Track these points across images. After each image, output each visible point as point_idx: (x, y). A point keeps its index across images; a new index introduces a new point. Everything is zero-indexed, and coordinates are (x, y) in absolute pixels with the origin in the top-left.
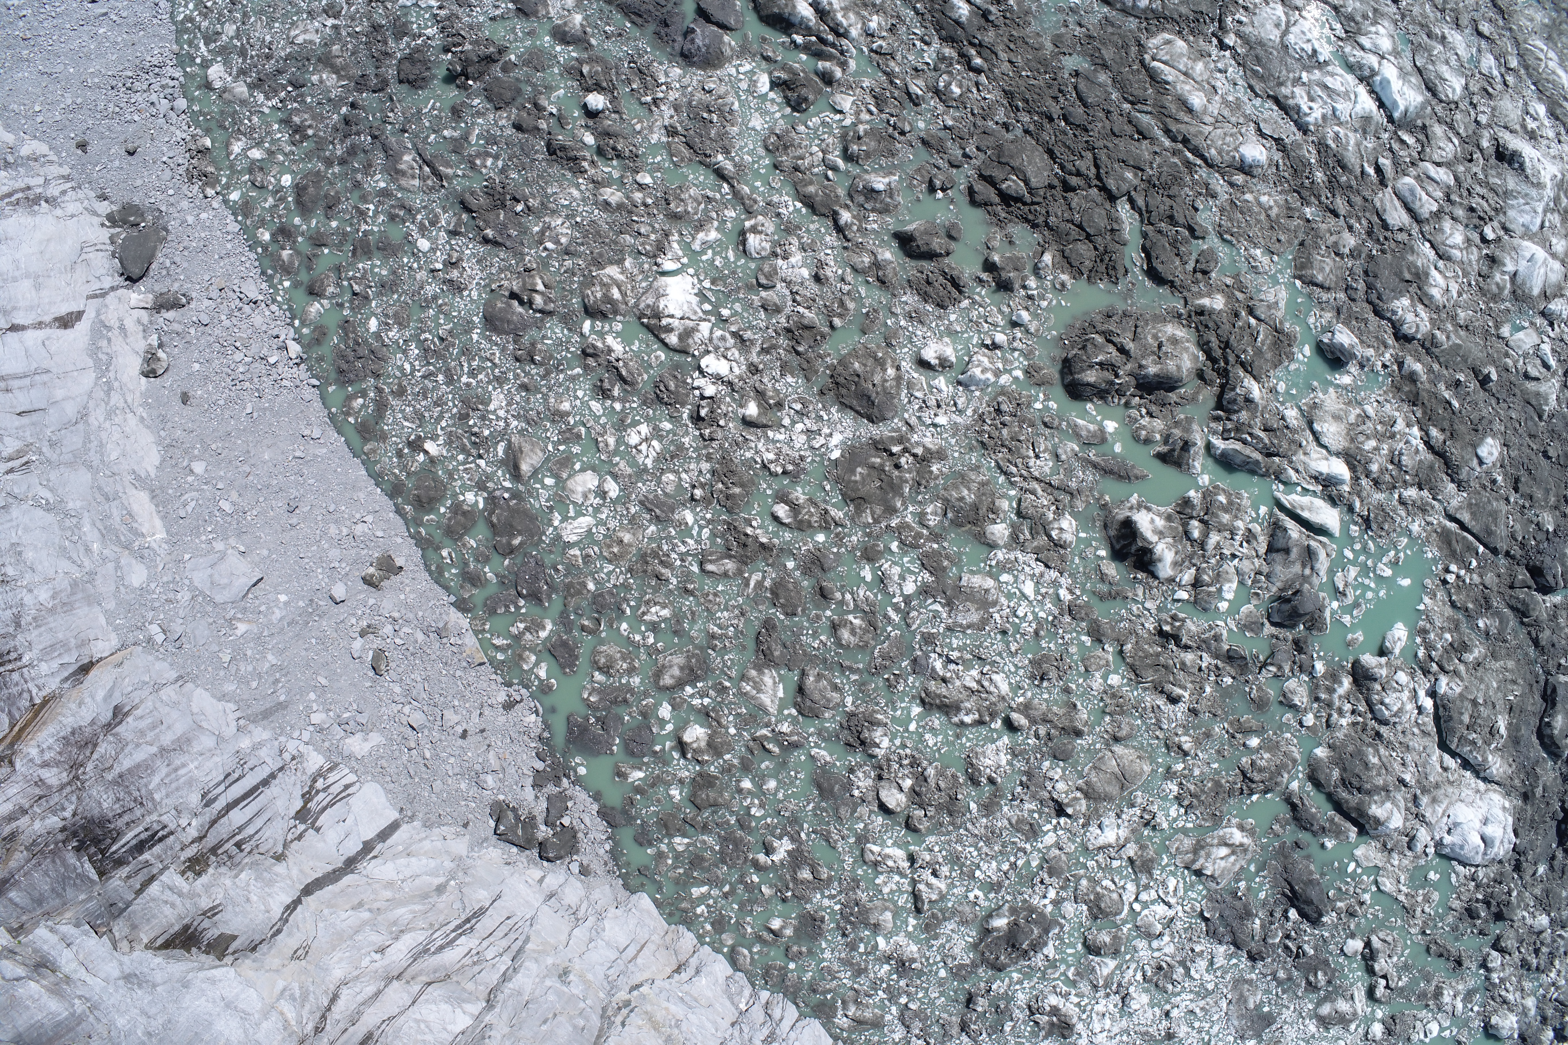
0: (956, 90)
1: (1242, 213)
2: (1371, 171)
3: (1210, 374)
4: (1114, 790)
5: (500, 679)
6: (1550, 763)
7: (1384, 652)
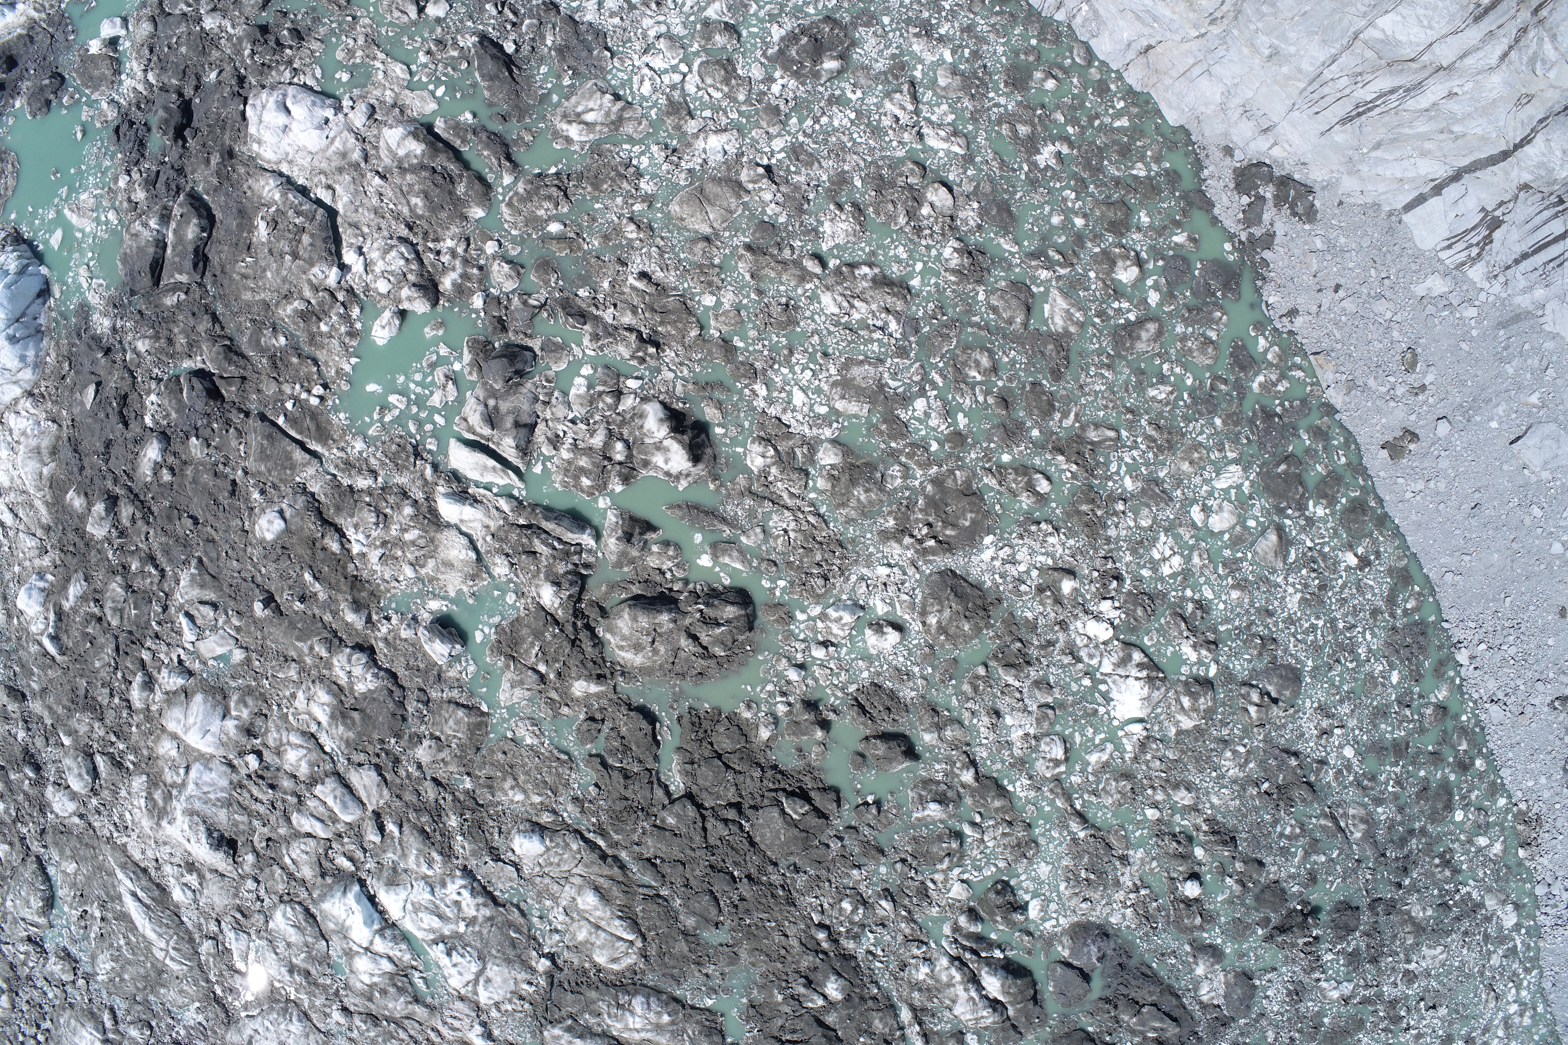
0: (847, 906)
1: (546, 782)
2: (391, 827)
3: (593, 613)
4: (711, 189)
5: (1299, 339)
6: (200, 188)
7: (402, 314)
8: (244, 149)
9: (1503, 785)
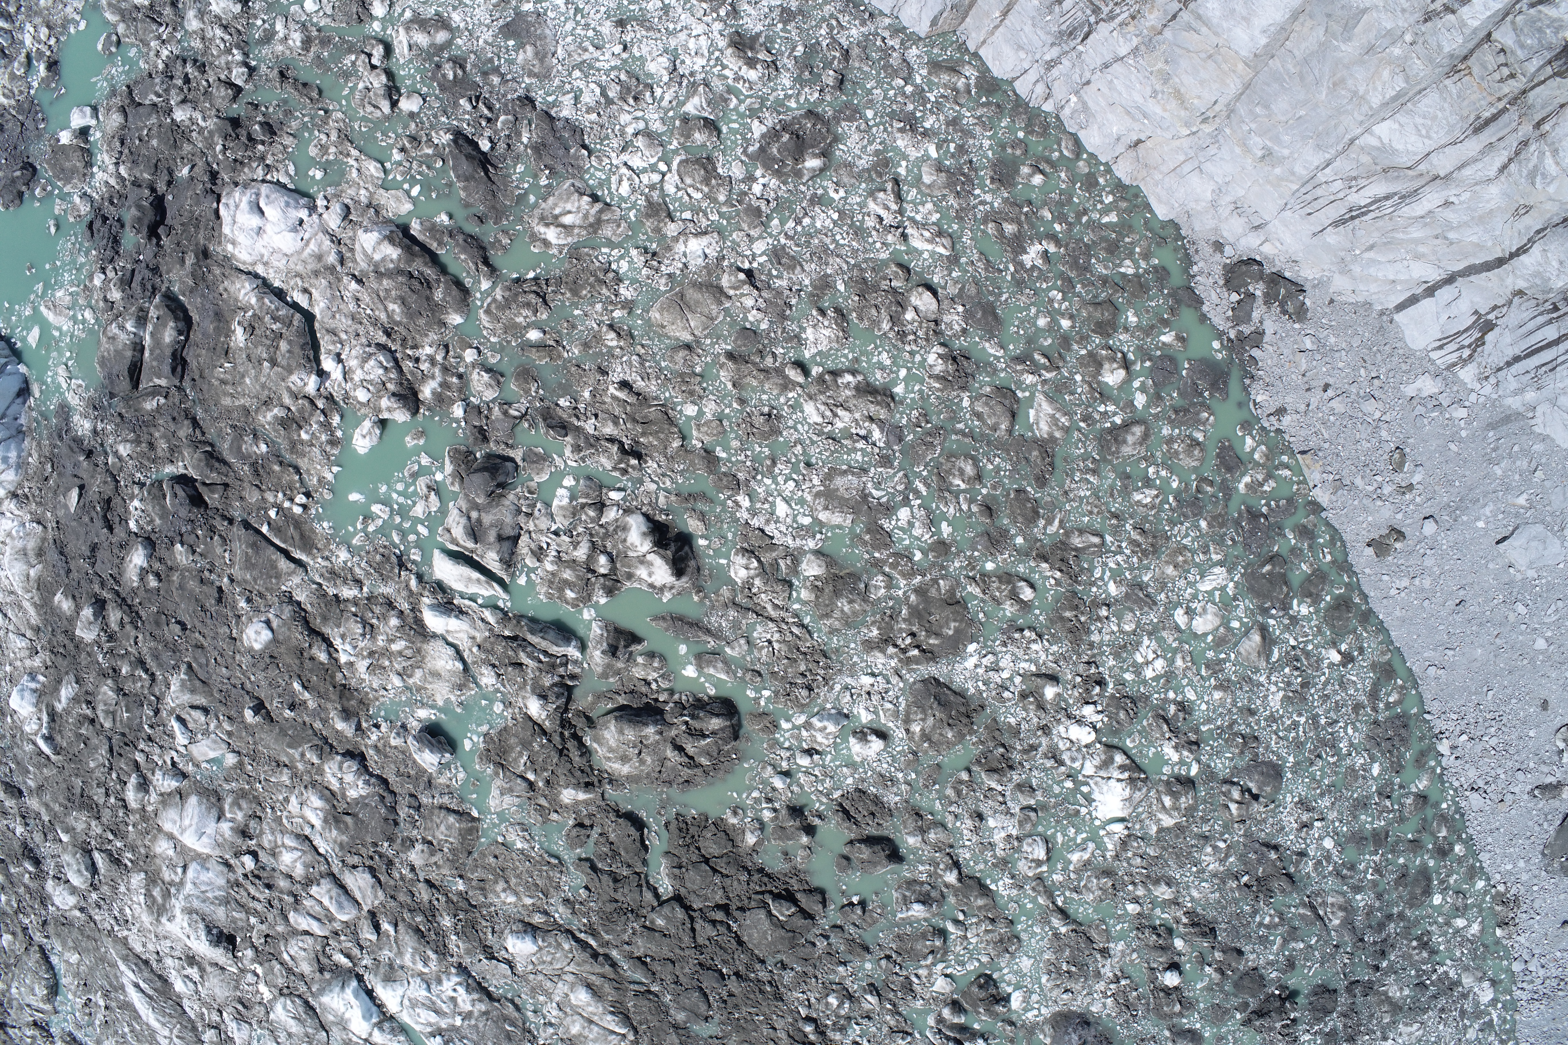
0: (833, 1000)
1: (537, 885)
2: (386, 926)
3: (580, 723)
4: (692, 295)
5: (1287, 437)
6: (176, 289)
7: (383, 424)
8: (219, 249)
9: (1482, 868)
